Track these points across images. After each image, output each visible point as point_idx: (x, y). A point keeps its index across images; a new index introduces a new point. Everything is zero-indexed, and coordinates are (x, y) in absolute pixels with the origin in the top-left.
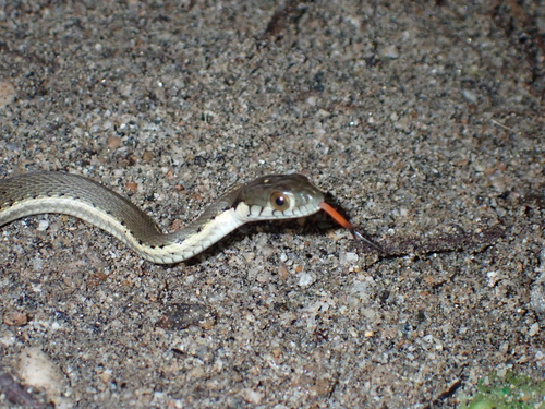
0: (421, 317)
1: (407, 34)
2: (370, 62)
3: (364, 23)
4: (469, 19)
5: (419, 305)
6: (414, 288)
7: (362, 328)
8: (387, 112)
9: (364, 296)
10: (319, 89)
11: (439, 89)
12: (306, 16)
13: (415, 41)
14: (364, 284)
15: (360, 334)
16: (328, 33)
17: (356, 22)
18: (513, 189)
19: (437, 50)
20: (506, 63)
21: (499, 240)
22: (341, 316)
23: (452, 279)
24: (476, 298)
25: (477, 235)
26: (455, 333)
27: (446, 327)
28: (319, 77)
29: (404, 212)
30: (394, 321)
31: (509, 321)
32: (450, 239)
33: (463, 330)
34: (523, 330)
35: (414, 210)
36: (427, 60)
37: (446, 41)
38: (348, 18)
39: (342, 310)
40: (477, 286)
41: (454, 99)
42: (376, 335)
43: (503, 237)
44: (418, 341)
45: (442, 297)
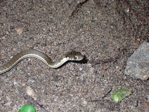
0: (103, 76)
1: (99, 14)
2: (92, 21)
3: (91, 12)
4: (111, 10)
5: (103, 74)
6: (102, 70)
7: (92, 79)
8: (96, 32)
9: (92, 72)
10: (82, 27)
11: (106, 26)
12: (79, 11)
13: (101, 16)
14: (92, 70)
15: (92, 80)
16: (84, 15)
17: (89, 12)
18: (121, 47)
19: (105, 17)
20: (119, 19)
21: (118, 59)
22: (88, 77)
23: (109, 68)
24: (114, 71)
25: (114, 59)
26: (110, 79)
27: (108, 78)
28: (82, 25)
29: (100, 54)
30: (98, 77)
31: (120, 76)
32: (109, 60)
33: (112, 78)
34: (123, 78)
35: (101, 53)
36: (103, 20)
37: (107, 15)
38: (88, 11)
39: (88, 75)
40: (114, 69)
41: (109, 28)
42: (95, 80)
43: (119, 59)
44: (103, 81)
45: (107, 72)
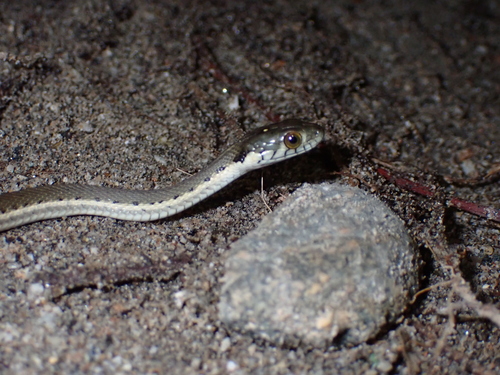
0: (109, 340)
1: (102, 116)
2: (66, 136)
3: (63, 108)
4: (158, 103)
5: (107, 331)
6: (102, 315)
7: (46, 355)
8: (82, 173)
9: (50, 326)
10: (18, 159)
11: (131, 155)
12: (10, 107)
13: (109, 121)
14: (51, 315)
15: (45, 361)
16: (29, 118)
17: (54, 108)
18: (201, 228)
19: (130, 127)
20: (192, 134)
21: (186, 266)
22: (24, 345)
23: (142, 305)
24: (166, 320)
25: (164, 263)
26: (145, 356)
27: (136, 350)
28: (18, 150)
29: (94, 250)
30: (80, 346)
31: (201, 340)
32: (137, 267)
33: (153, 350)
34: (214, 346)
35: (104, 249)
36: (120, 134)
37: (139, 121)
38: (49, 105)
39: (26, 339)
40: (166, 310)
41: (145, 162)
42: (61, 360)
43: (190, 263)
44: (106, 363)
45: (132, 322)
